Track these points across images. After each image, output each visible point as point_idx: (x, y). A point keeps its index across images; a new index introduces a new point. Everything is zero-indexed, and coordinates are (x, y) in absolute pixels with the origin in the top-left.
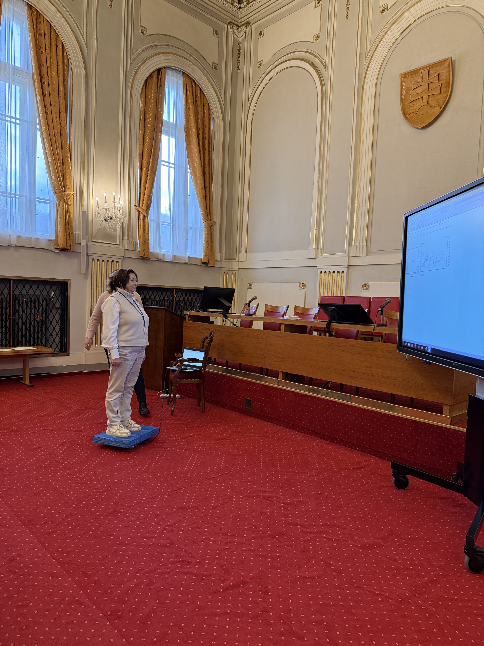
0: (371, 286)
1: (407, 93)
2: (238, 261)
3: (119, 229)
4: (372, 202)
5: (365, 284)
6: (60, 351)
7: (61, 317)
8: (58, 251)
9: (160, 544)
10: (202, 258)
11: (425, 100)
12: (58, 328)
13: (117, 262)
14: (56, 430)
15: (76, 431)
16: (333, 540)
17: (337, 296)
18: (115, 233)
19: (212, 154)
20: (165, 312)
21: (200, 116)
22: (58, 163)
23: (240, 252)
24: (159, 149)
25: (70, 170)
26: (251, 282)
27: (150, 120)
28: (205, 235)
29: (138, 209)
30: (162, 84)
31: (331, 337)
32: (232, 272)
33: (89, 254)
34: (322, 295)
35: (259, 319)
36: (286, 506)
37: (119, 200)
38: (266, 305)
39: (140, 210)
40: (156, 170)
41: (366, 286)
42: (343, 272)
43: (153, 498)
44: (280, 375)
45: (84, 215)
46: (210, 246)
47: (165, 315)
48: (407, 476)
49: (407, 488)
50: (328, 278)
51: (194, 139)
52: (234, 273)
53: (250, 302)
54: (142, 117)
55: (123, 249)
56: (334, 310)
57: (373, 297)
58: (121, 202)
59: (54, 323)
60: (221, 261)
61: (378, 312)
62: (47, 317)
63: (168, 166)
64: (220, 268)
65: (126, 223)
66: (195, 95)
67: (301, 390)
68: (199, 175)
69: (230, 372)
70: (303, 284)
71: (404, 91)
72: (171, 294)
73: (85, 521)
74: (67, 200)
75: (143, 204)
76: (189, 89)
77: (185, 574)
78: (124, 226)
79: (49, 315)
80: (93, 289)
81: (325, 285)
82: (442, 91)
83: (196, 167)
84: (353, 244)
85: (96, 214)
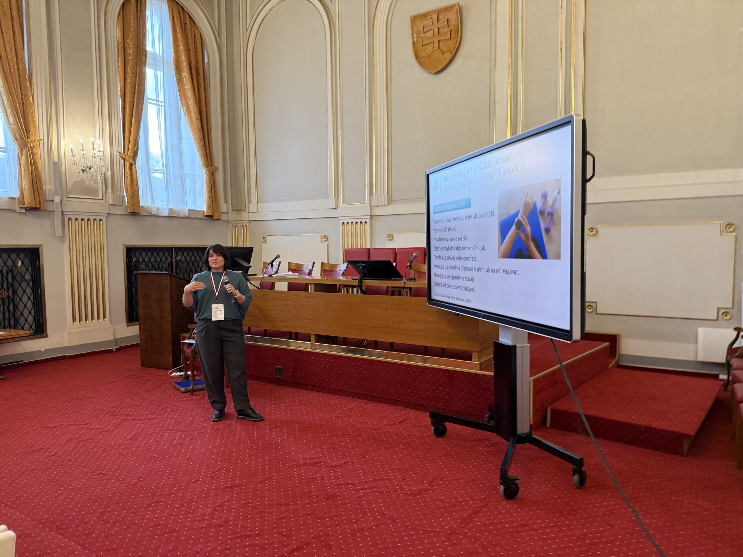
0: (396, 236)
1: (418, 36)
2: (248, 212)
3: (100, 181)
4: (390, 149)
5: (389, 235)
6: (35, 332)
7: (33, 292)
8: (24, 211)
9: (213, 524)
10: (205, 210)
11: (436, 45)
12: (30, 305)
13: (101, 220)
14: (56, 427)
15: (80, 425)
16: (384, 492)
17: (361, 248)
18: (95, 186)
19: (208, 90)
20: (170, 278)
21: (191, 47)
22: (16, 103)
23: (250, 202)
24: (144, 85)
25: (33, 112)
26: (265, 236)
27: (130, 51)
28: (206, 183)
29: (122, 156)
30: (143, 8)
31: (363, 295)
32: (241, 225)
33: (65, 213)
34: (346, 248)
35: (283, 279)
36: (335, 469)
37: (99, 146)
38: (289, 263)
39: (125, 157)
40: (142, 109)
41: (390, 237)
42: (366, 222)
43: (194, 483)
44: (313, 338)
45: (56, 166)
46: (213, 196)
47: (170, 281)
48: (445, 423)
49: (446, 435)
50: (351, 229)
51: (185, 73)
52: (244, 226)
53: (273, 261)
54: (121, 48)
55: (107, 205)
56: (364, 267)
57: (398, 248)
58: (102, 149)
59: (25, 299)
60: (228, 213)
61: (407, 266)
62: (15, 292)
63: (156, 104)
64: (227, 220)
65: (109, 173)
66: (184, 23)
67: (336, 351)
68: (194, 115)
69: (255, 340)
70: (325, 236)
71: (415, 34)
72: (169, 255)
73: (124, 517)
74: (32, 148)
75: (128, 150)
76: (176, 15)
77: (246, 546)
78: (107, 177)
79: (17, 290)
80: (73, 254)
81: (348, 237)
82: (452, 36)
83: (190, 105)
84: (374, 193)
85: (71, 164)
